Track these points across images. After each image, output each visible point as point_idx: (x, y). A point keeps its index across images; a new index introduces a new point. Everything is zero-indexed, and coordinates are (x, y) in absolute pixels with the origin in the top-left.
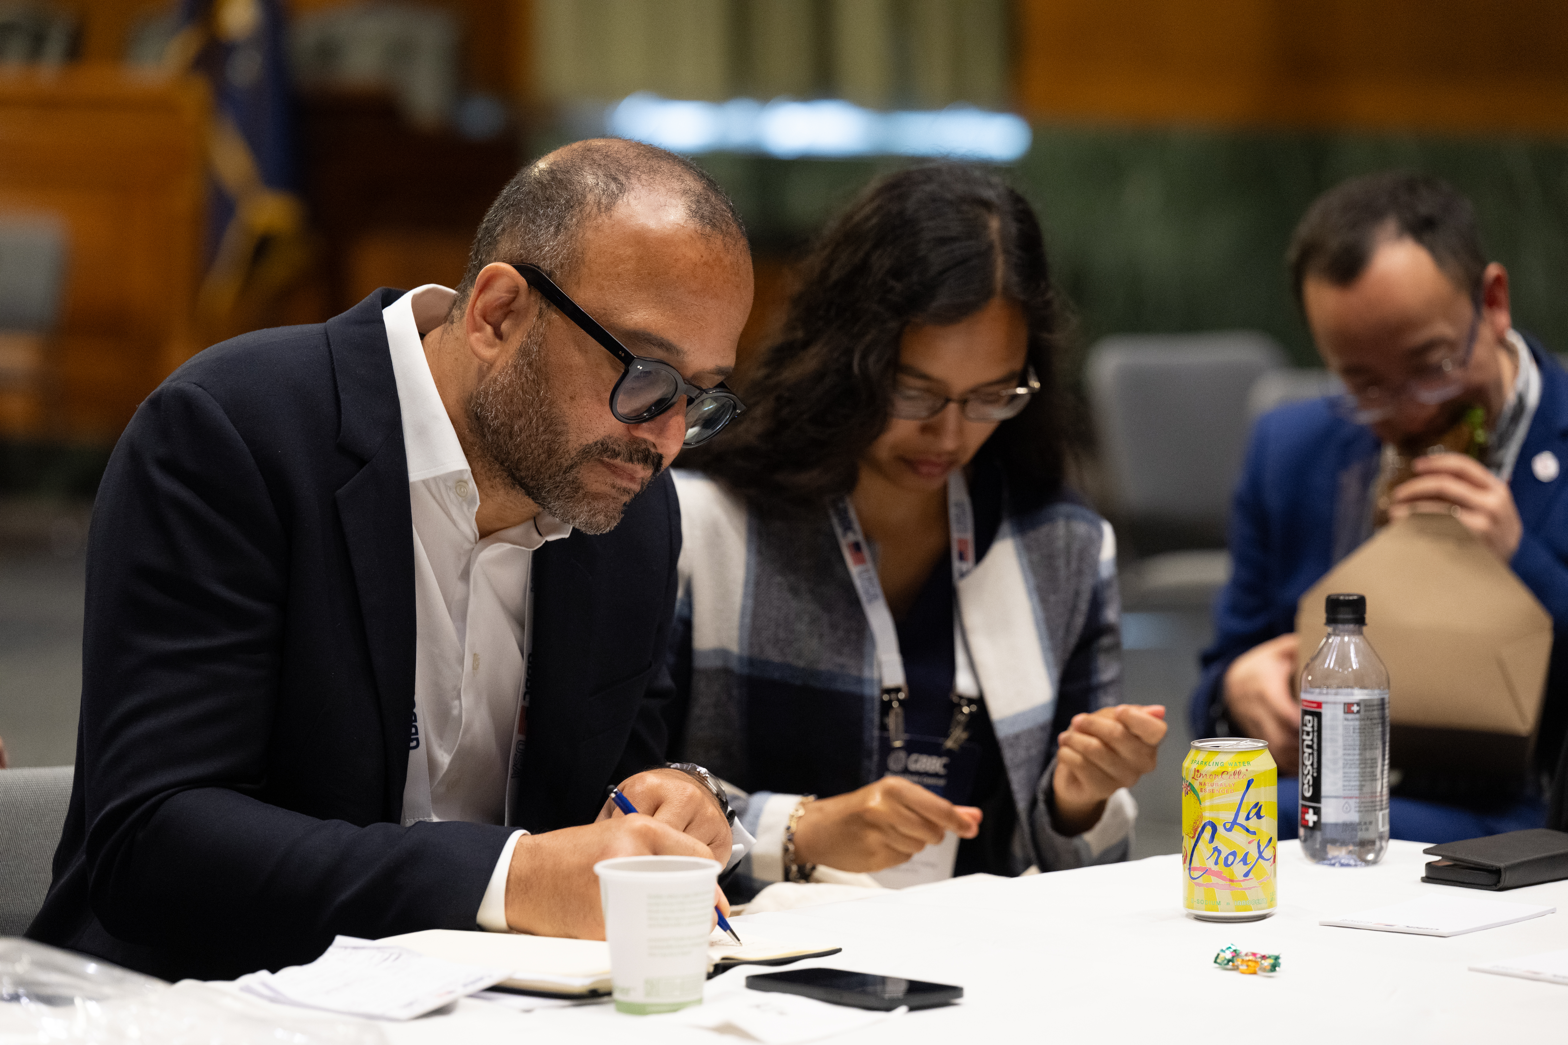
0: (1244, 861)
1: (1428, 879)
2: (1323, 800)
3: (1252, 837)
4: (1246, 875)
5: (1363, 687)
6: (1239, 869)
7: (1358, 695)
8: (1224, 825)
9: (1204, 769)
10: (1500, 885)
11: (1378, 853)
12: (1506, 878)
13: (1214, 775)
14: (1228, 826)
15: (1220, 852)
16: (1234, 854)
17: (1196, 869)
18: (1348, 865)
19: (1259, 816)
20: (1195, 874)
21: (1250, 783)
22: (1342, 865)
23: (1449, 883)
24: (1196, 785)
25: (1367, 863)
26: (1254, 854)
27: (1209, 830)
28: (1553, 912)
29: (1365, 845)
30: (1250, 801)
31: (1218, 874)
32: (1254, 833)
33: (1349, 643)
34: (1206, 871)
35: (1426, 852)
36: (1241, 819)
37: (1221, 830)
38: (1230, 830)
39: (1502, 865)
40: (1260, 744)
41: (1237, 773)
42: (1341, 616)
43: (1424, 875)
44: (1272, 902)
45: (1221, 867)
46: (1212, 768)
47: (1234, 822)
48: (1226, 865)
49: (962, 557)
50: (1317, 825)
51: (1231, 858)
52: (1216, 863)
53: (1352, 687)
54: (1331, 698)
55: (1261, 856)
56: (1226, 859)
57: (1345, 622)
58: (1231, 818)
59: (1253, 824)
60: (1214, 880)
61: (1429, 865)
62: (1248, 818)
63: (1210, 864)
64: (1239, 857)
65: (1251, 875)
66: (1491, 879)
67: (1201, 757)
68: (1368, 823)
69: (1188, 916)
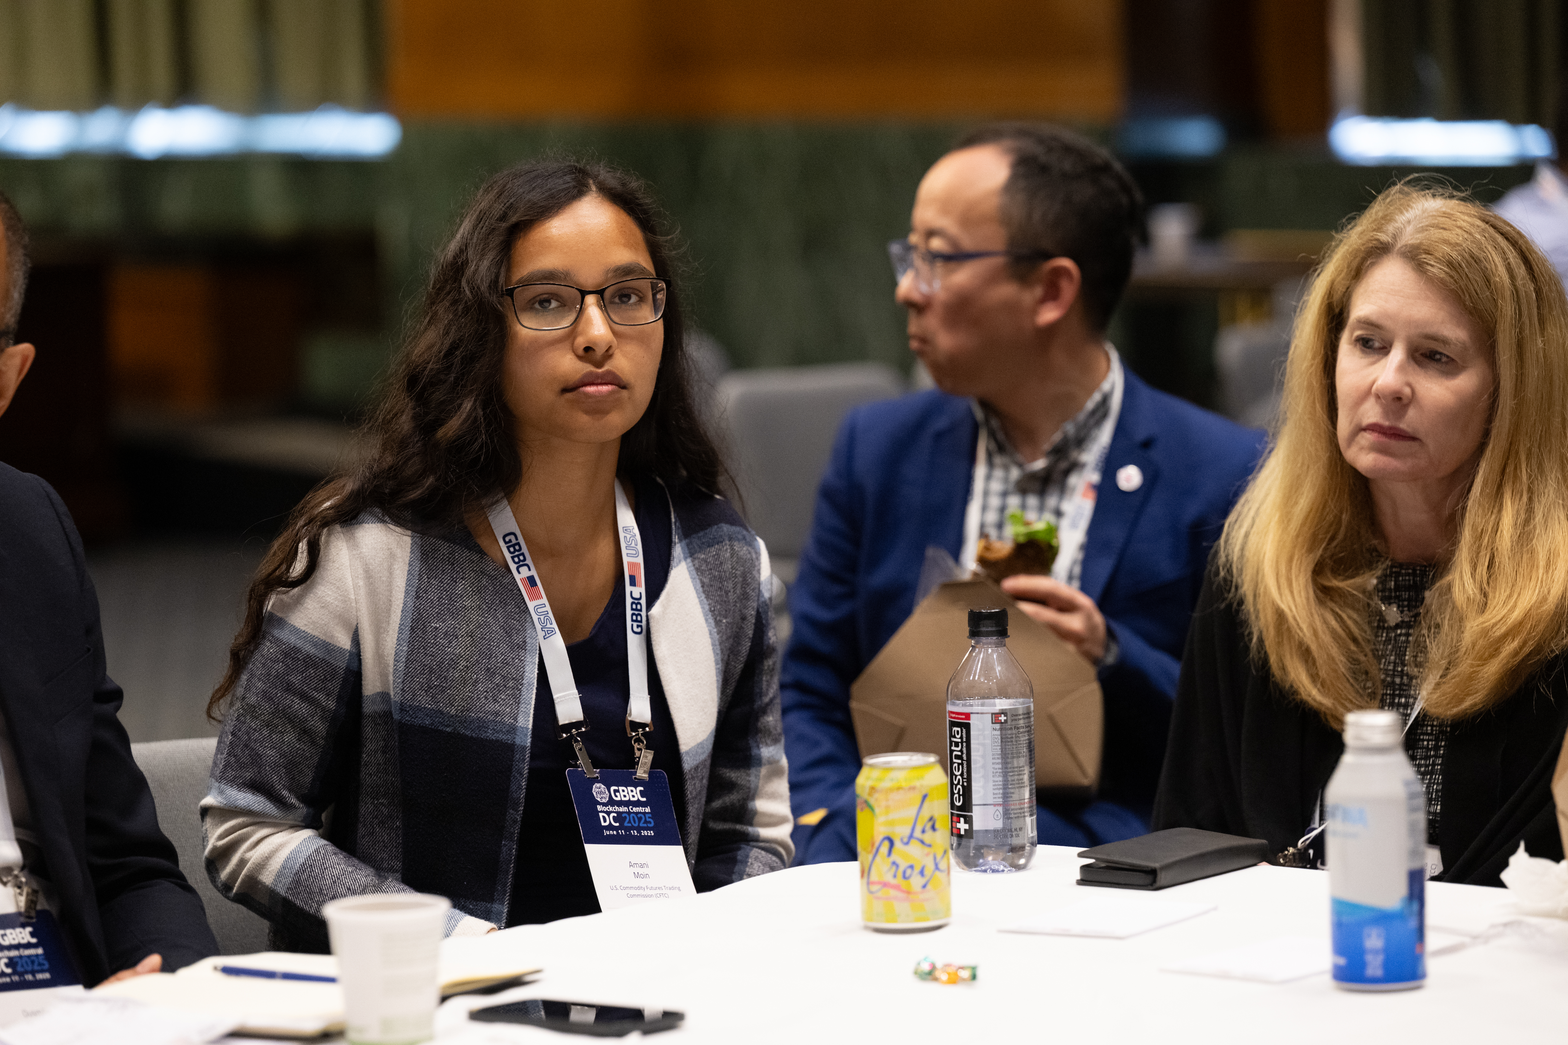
0: (922, 873)
1: (1083, 882)
2: (974, 808)
3: (927, 850)
4: (924, 886)
5: (1007, 697)
6: (916, 881)
7: (1002, 704)
8: (902, 840)
9: (880, 785)
10: (1158, 884)
11: (1029, 857)
12: (1162, 878)
13: (890, 790)
14: (905, 840)
15: (897, 866)
16: (912, 867)
17: (873, 883)
18: (997, 871)
19: (933, 828)
20: (874, 888)
21: (925, 797)
22: (994, 871)
23: (1105, 884)
24: (872, 801)
25: (1019, 868)
26: (930, 867)
27: (886, 844)
28: (1215, 909)
30: (925, 814)
31: (897, 887)
32: (930, 846)
33: (992, 654)
34: (885, 885)
35: (1081, 855)
36: (918, 833)
37: (898, 844)
38: (907, 843)
39: (1156, 865)
40: (932, 758)
41: (913, 788)
42: (984, 629)
43: (1079, 878)
44: (947, 912)
45: (899, 880)
46: (887, 784)
47: (911, 836)
48: (905, 877)
49: (633, 583)
50: (969, 833)
51: (909, 872)
52: (895, 876)
53: (994, 698)
54: (975, 709)
55: (937, 868)
56: (904, 872)
57: (988, 634)
58: (907, 832)
59: (928, 837)
60: (892, 892)
61: (1084, 868)
62: (923, 831)
63: (889, 878)
64: (917, 869)
65: (929, 887)
66: (1148, 879)
67: (875, 774)
68: (1018, 830)
69: (867, 928)
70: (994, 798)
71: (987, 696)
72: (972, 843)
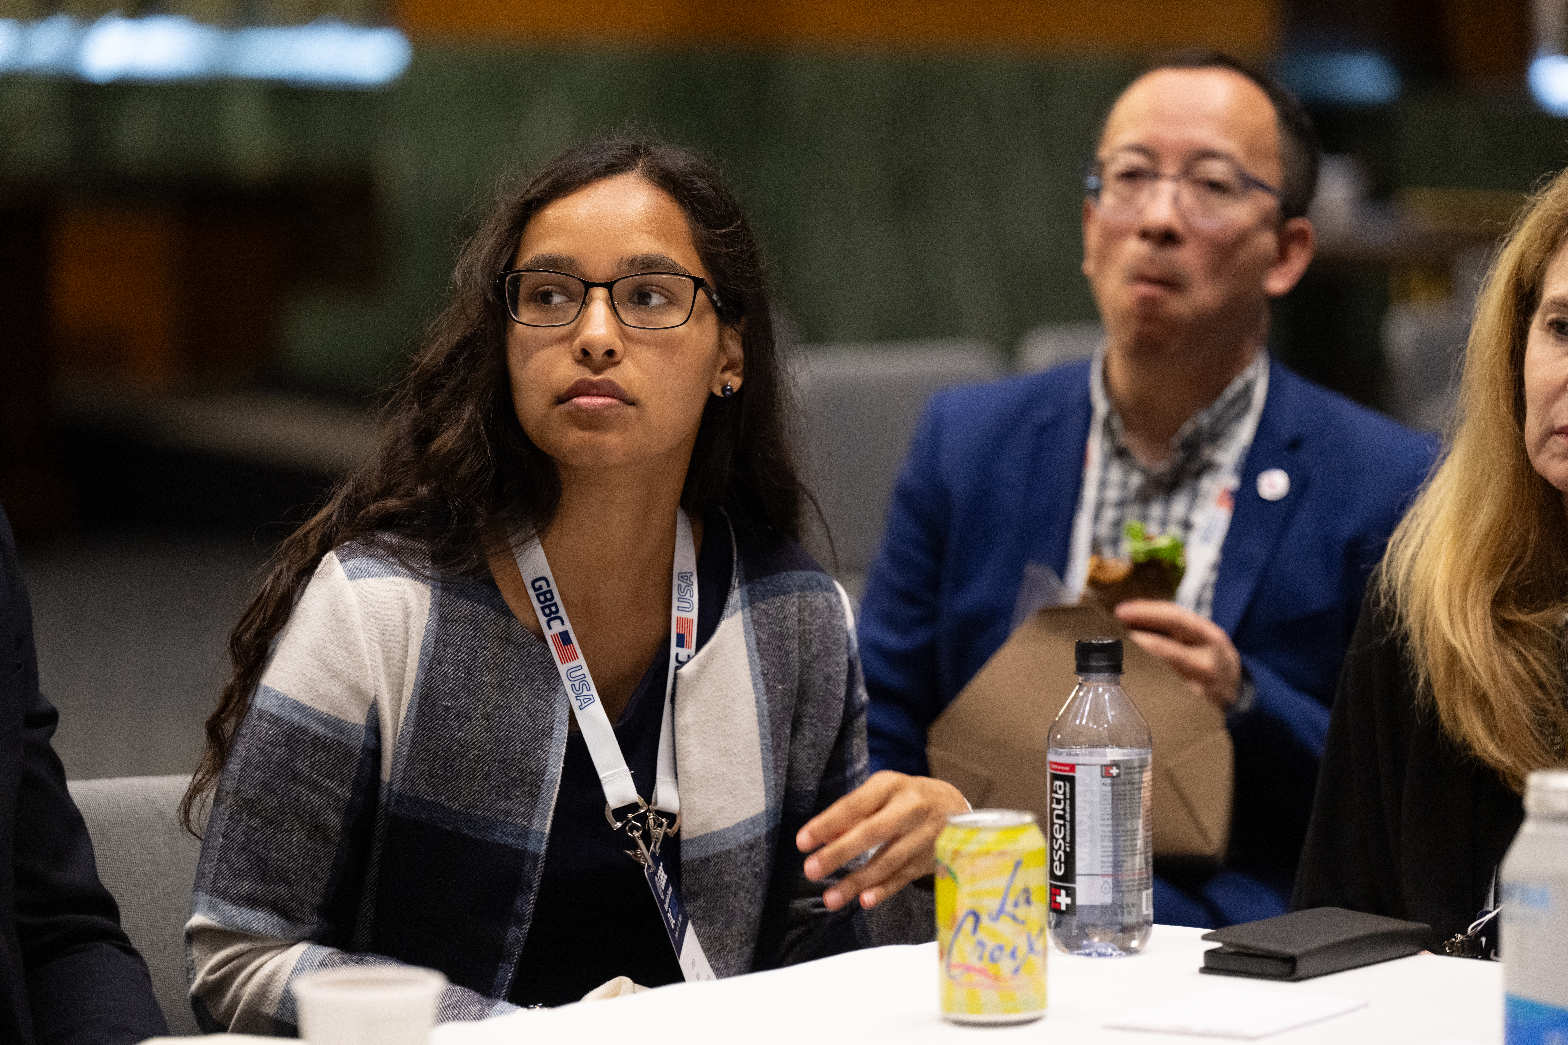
0: (1013, 955)
1: (1207, 970)
2: (1078, 879)
3: (1019, 927)
4: (1016, 971)
5: (1120, 746)
6: (1006, 965)
8: (990, 915)
9: (965, 849)
10: (1295, 975)
11: (1144, 939)
12: (1303, 967)
13: (977, 855)
14: (994, 915)
15: (984, 946)
16: (1001, 948)
17: (954, 964)
19: (1028, 901)
20: (955, 972)
21: (1018, 864)
22: (1100, 955)
23: (1233, 973)
24: (954, 867)
25: (1130, 951)
26: (1023, 948)
27: (970, 921)
28: (1366, 1005)
29: (1127, 930)
30: (1019, 884)
31: (983, 972)
32: (1023, 923)
34: (969, 968)
35: (1205, 938)
36: (1009, 907)
37: (985, 920)
38: (996, 919)
39: (1295, 951)
40: (1028, 818)
41: (1003, 853)
42: (1093, 664)
43: (1202, 964)
44: (1042, 1002)
45: (986, 964)
46: (973, 847)
47: (1001, 911)
48: (993, 959)
49: (681, 643)
51: (997, 953)
52: (981, 958)
53: (1106, 746)
55: (1031, 949)
56: (992, 954)
57: (1098, 670)
58: (997, 905)
59: (1022, 912)
60: (977, 978)
61: (1209, 954)
62: (1016, 905)
63: (973, 960)
64: (1008, 950)
65: (1022, 972)
66: (1284, 968)
67: (959, 834)
68: (1130, 906)
69: (945, 1020)
70: (1103, 867)
71: (1097, 743)
72: (1075, 921)
